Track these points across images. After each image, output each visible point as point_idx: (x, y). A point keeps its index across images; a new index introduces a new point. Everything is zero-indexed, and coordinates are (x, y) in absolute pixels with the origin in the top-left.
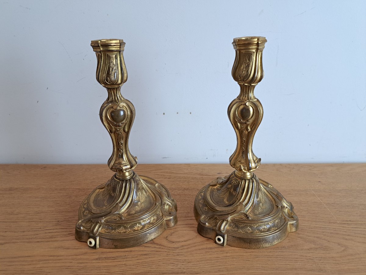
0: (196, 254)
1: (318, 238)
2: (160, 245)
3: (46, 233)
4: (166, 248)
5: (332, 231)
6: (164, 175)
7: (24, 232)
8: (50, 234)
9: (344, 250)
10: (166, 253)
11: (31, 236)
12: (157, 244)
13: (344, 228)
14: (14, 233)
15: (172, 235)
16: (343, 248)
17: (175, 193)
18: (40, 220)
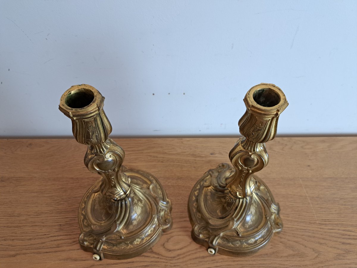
0: (191, 264)
1: (296, 242)
2: (158, 254)
3: (52, 241)
4: (164, 258)
5: (310, 234)
6: (157, 157)
7: (30, 239)
8: (56, 242)
9: (317, 257)
10: (165, 264)
11: (38, 245)
12: (156, 253)
13: (321, 230)
14: (21, 242)
15: (169, 241)
16: (316, 255)
17: (170, 184)
18: (42, 224)
